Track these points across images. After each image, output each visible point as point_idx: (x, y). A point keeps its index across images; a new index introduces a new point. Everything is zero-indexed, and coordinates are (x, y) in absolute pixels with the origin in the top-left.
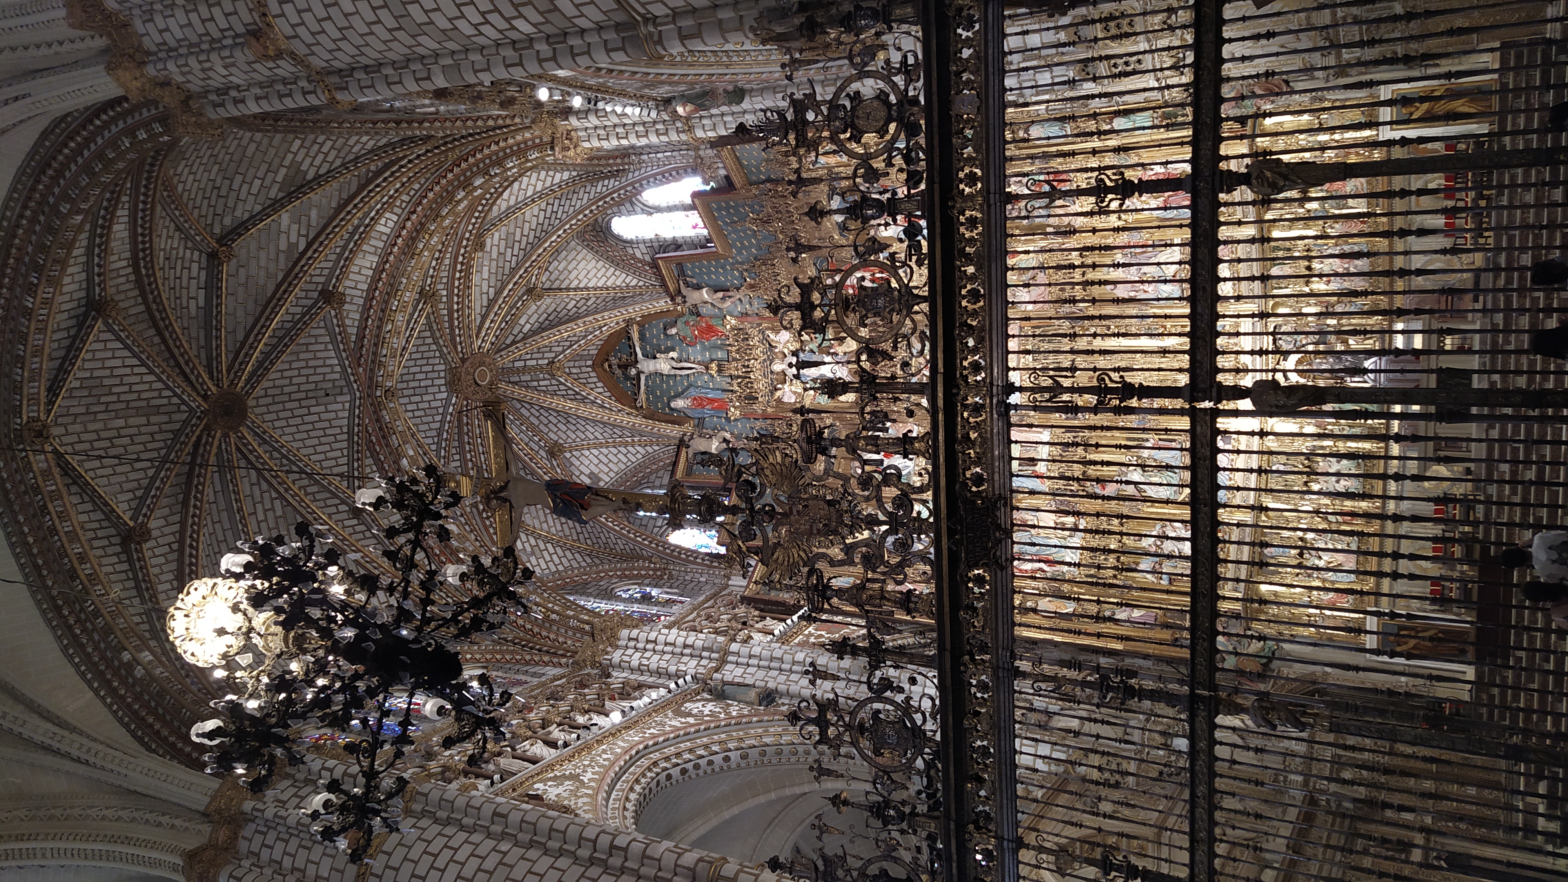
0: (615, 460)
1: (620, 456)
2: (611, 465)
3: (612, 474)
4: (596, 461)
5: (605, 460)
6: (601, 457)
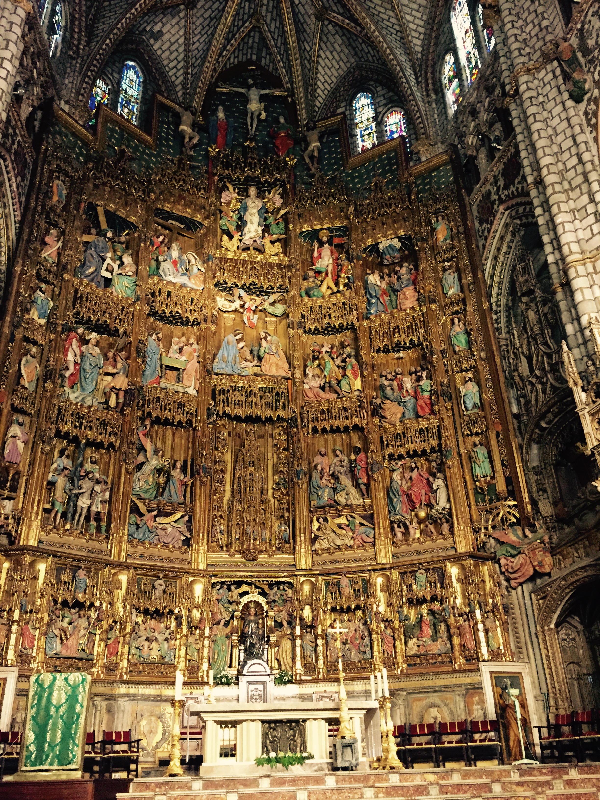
0: (172, 57)
1: (175, 62)
2: (167, 53)
3: (159, 52)
4: (173, 40)
5: (173, 48)
6: (176, 45)
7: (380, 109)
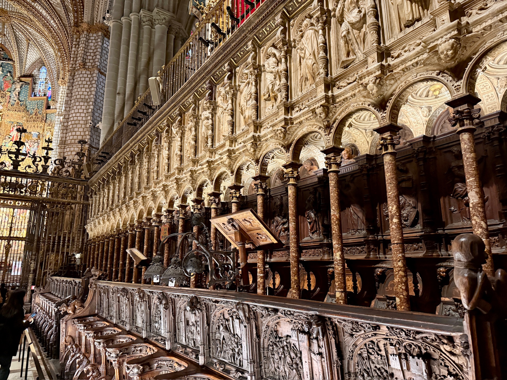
7: (47, 77)
